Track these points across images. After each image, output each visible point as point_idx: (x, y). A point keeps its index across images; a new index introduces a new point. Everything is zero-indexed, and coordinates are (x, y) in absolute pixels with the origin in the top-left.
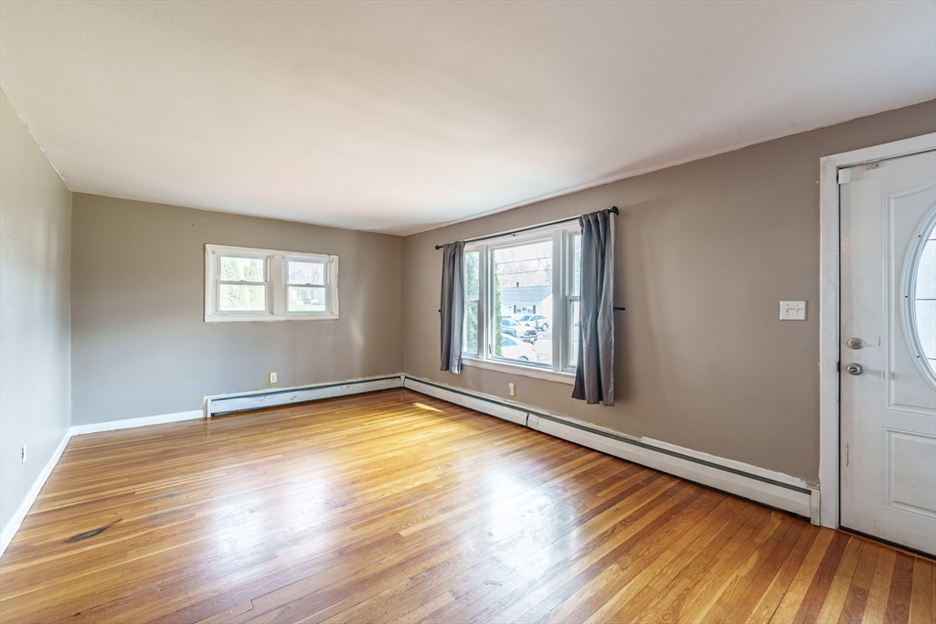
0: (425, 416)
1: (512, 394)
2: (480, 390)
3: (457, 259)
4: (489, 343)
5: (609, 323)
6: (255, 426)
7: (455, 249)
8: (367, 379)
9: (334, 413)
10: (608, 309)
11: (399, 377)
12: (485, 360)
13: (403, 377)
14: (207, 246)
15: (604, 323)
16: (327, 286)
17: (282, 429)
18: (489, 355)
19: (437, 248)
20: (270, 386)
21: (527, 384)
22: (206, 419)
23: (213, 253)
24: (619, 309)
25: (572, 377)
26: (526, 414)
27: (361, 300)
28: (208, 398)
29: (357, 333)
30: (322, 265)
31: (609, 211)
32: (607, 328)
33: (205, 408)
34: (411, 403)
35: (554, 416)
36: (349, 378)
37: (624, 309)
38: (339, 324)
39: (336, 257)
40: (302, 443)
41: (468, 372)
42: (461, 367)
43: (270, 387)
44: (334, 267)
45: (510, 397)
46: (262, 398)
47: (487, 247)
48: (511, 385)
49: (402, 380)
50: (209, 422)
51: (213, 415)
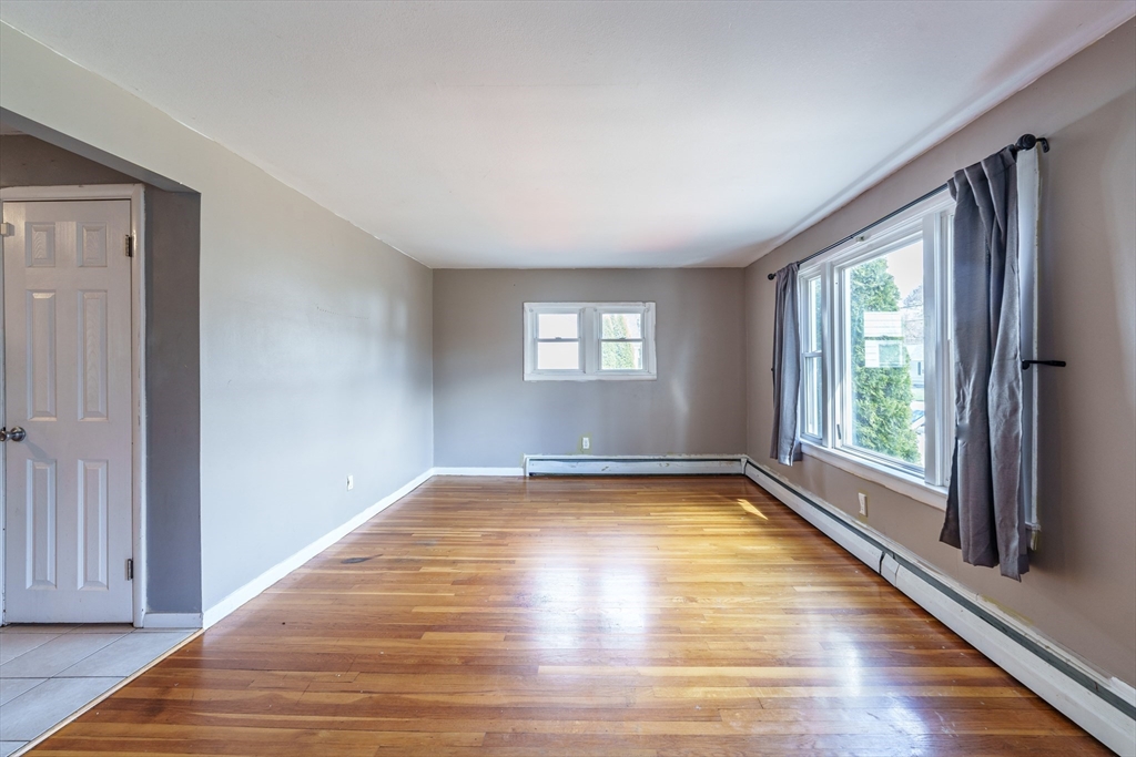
0: (743, 519)
1: (863, 512)
2: (822, 495)
3: (789, 290)
4: (838, 422)
5: (1013, 394)
6: (548, 493)
7: (787, 276)
8: (693, 457)
9: (635, 493)
10: (1010, 364)
11: (739, 460)
12: (830, 449)
13: (744, 461)
14: (525, 304)
15: (1000, 396)
16: (644, 340)
17: (571, 501)
18: (838, 443)
19: (771, 277)
20: (583, 451)
21: (882, 500)
22: (525, 477)
23: (532, 311)
24: (1049, 363)
25: (942, 495)
26: (880, 552)
27: (685, 356)
28: (527, 457)
29: (680, 397)
30: (639, 315)
31: (1014, 151)
32: (1007, 405)
33: (524, 467)
34: (734, 499)
35: (925, 569)
36: (669, 453)
37: (1062, 364)
38: (657, 387)
39: (653, 304)
40: (573, 522)
41: (808, 464)
42: (799, 456)
43: (583, 453)
44: (652, 315)
45: (859, 517)
46: (574, 464)
47: (832, 266)
48: (862, 496)
49: (743, 465)
50: (528, 481)
51: (531, 474)
